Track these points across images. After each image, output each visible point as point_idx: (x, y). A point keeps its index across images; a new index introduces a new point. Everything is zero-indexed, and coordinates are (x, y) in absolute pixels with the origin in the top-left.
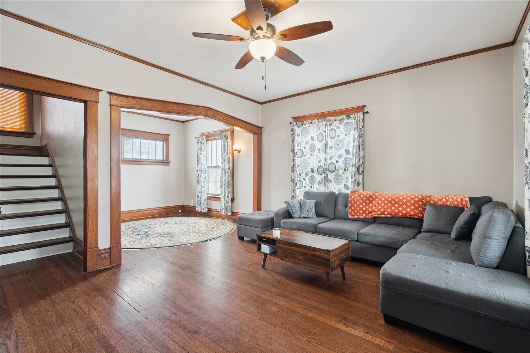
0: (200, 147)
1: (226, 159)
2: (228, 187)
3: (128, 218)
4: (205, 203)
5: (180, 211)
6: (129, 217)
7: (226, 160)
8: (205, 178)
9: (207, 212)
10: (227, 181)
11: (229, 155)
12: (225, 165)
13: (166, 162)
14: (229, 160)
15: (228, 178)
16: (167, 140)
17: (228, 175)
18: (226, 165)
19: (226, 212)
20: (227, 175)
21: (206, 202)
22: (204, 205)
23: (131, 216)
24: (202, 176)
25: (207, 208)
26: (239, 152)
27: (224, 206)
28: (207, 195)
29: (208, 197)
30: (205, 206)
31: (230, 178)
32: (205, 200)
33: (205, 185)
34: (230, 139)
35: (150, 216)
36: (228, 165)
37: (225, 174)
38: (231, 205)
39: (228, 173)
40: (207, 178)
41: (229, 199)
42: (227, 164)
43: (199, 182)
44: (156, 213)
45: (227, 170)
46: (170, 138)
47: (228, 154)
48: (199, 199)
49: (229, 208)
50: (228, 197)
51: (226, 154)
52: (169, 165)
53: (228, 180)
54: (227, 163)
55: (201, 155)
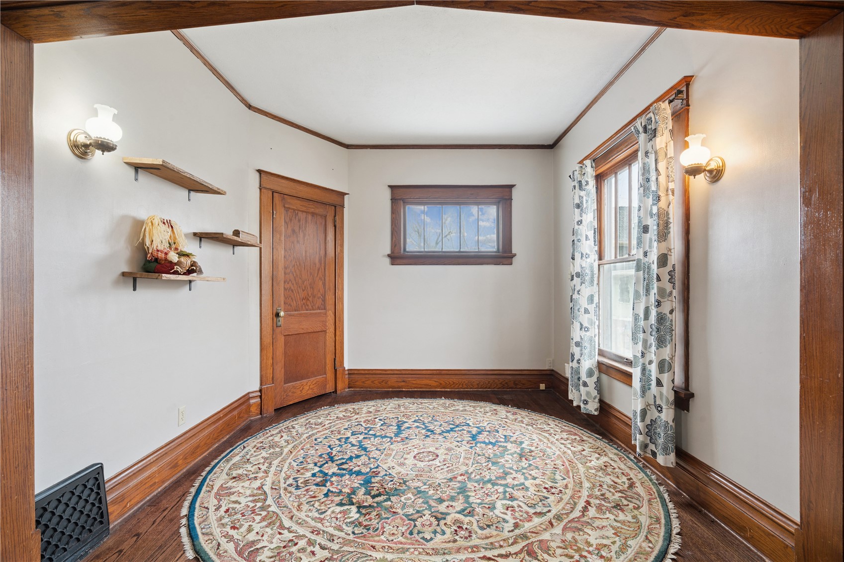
0: (577, 201)
1: (652, 223)
2: (661, 342)
3: (414, 386)
4: (591, 381)
5: (542, 386)
6: (413, 384)
7: (653, 228)
8: (591, 299)
9: (596, 413)
10: (653, 313)
11: (663, 204)
12: (647, 248)
13: (505, 256)
14: (667, 224)
15: (659, 304)
16: (506, 199)
17: (661, 292)
18: (650, 247)
19: (652, 447)
20: (654, 291)
21: (594, 379)
22: (587, 388)
23: (419, 382)
24: (582, 292)
25: (597, 400)
26: (716, 175)
27: (643, 420)
28: (597, 358)
29: (599, 364)
30: (588, 393)
31: (673, 303)
32: (590, 373)
33: (592, 322)
34: (667, 134)
35: (461, 388)
36: (658, 248)
37: (648, 285)
38: (677, 420)
39: (659, 279)
40: (596, 299)
41: (661, 394)
42: (655, 244)
43: (576, 311)
44: (478, 384)
45: (654, 267)
46: (515, 192)
47: (658, 198)
48: (575, 364)
49: (661, 431)
50: (659, 383)
51: (650, 201)
52: (511, 264)
53: (660, 309)
54: (655, 237)
55: (581, 227)
